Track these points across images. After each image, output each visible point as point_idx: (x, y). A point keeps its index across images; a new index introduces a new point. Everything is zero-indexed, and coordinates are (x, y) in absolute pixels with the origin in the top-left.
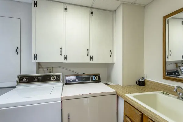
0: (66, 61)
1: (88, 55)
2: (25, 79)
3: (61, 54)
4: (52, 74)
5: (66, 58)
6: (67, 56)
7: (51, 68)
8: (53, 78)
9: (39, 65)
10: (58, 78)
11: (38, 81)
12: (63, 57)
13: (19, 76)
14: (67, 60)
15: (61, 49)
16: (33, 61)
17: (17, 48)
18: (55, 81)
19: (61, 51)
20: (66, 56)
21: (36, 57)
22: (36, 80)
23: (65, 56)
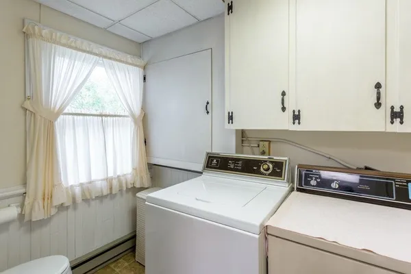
0: (296, 127)
1: (378, 105)
2: (215, 161)
3: (284, 109)
4: (267, 157)
5: (297, 117)
6: (299, 111)
7: (265, 143)
8: (266, 167)
9: (243, 135)
10: (277, 170)
11: (235, 170)
12: (289, 114)
13: (208, 154)
14: (299, 123)
15: (284, 94)
16: (226, 127)
17: (208, 103)
18: (269, 175)
19: (283, 100)
20: (297, 113)
21: (231, 118)
22: (232, 166)
23: (294, 112)
